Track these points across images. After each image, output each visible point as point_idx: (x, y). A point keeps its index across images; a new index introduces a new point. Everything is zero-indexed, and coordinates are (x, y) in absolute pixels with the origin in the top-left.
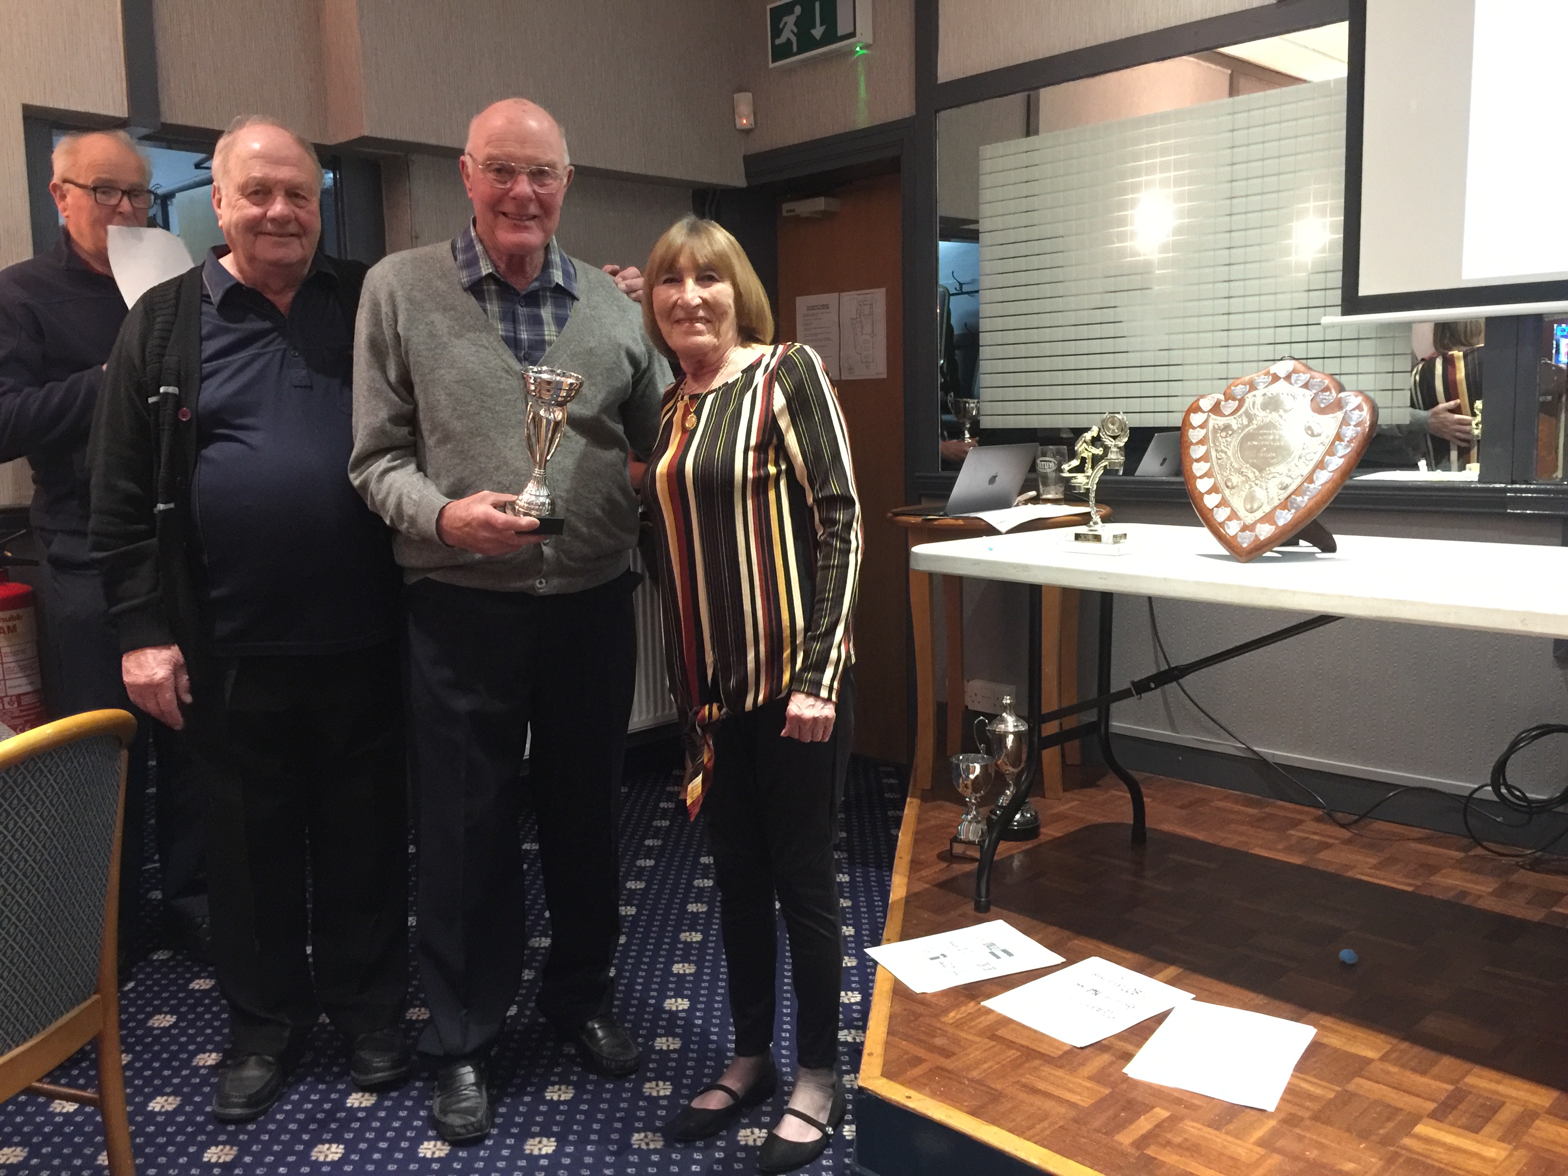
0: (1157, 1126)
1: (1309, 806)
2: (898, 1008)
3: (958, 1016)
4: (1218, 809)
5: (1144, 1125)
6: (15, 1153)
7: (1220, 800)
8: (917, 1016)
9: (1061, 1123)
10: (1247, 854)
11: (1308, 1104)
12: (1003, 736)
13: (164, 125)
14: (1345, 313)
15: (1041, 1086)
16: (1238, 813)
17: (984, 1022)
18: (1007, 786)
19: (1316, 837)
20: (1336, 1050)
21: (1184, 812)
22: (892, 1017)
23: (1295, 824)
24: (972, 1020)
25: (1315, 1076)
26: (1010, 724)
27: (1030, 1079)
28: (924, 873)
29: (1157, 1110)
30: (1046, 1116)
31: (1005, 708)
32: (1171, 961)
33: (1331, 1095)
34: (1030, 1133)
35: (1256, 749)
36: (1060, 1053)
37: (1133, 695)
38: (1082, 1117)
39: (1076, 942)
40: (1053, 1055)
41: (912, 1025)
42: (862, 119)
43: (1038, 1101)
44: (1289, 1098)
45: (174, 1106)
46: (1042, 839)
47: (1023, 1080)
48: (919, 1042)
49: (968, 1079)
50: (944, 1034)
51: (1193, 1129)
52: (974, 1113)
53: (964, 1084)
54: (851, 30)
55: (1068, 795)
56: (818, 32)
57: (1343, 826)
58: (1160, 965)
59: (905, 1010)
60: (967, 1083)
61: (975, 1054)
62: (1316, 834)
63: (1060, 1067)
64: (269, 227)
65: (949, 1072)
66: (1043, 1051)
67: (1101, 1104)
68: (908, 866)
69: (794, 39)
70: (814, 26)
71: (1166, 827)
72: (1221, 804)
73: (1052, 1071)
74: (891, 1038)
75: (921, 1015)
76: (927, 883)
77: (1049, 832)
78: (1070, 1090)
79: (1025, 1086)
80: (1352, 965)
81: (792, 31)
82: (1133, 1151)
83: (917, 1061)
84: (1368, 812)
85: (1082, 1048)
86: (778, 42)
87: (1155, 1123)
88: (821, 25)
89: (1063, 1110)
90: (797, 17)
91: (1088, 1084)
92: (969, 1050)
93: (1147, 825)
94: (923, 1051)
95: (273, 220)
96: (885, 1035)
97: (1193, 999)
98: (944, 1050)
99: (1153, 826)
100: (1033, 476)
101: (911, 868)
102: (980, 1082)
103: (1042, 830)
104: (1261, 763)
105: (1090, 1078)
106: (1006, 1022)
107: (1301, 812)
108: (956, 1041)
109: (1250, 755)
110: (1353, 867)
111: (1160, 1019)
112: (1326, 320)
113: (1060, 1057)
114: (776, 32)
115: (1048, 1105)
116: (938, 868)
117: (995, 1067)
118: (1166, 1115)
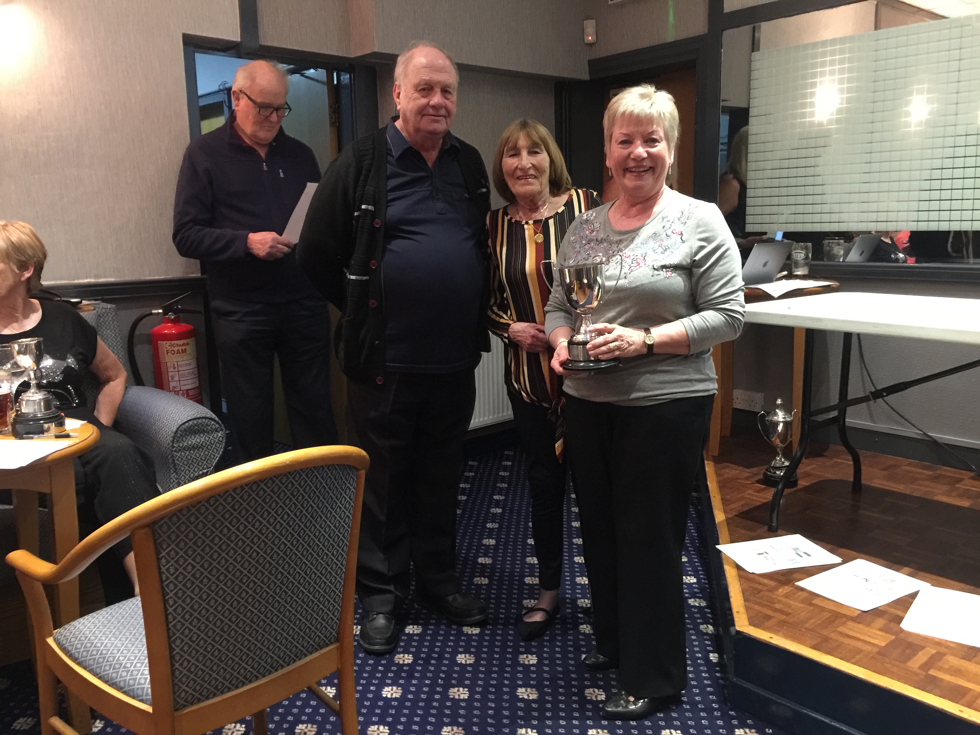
0: (932, 657)
1: (967, 470)
2: (746, 586)
3: (785, 592)
4: (907, 471)
5: (921, 658)
7: (907, 466)
8: (759, 591)
9: (871, 655)
12: (777, 424)
13: (261, 46)
15: (851, 633)
16: (920, 473)
17: (802, 595)
18: (778, 455)
19: (975, 489)
21: (885, 473)
22: (743, 591)
23: (960, 480)
24: (794, 594)
26: (780, 416)
27: (841, 629)
28: (733, 506)
29: (927, 649)
30: (860, 651)
31: (778, 407)
34: (853, 660)
35: (930, 434)
36: (856, 615)
37: (870, 400)
38: (883, 652)
39: (844, 550)
40: (851, 615)
41: (758, 596)
42: (670, 36)
43: (853, 643)
46: (799, 487)
47: (838, 630)
48: (765, 606)
49: (804, 629)
50: (779, 602)
51: (953, 661)
52: (815, 647)
53: (803, 631)
55: (808, 461)
59: (750, 587)
61: (803, 614)
62: (973, 487)
63: (859, 623)
64: (431, 111)
65: (792, 624)
66: (843, 613)
67: (891, 644)
68: (721, 502)
72: (908, 468)
73: (855, 625)
74: (748, 604)
75: (761, 591)
76: (737, 512)
77: (802, 483)
78: (869, 636)
79: (840, 633)
82: (919, 671)
83: (769, 618)
85: (867, 612)
87: (929, 656)
89: (869, 648)
91: (879, 633)
92: (798, 612)
93: (862, 482)
94: (770, 611)
95: (433, 107)
96: (742, 602)
97: (928, 585)
98: (782, 611)
99: (867, 484)
100: (788, 262)
101: (724, 503)
102: (811, 630)
103: (799, 482)
104: (934, 442)
105: (880, 630)
106: (815, 595)
107: (962, 474)
108: (789, 606)
109: (927, 438)
111: (914, 596)
113: (857, 617)
115: (859, 645)
116: (740, 503)
117: (819, 622)
118: (934, 652)
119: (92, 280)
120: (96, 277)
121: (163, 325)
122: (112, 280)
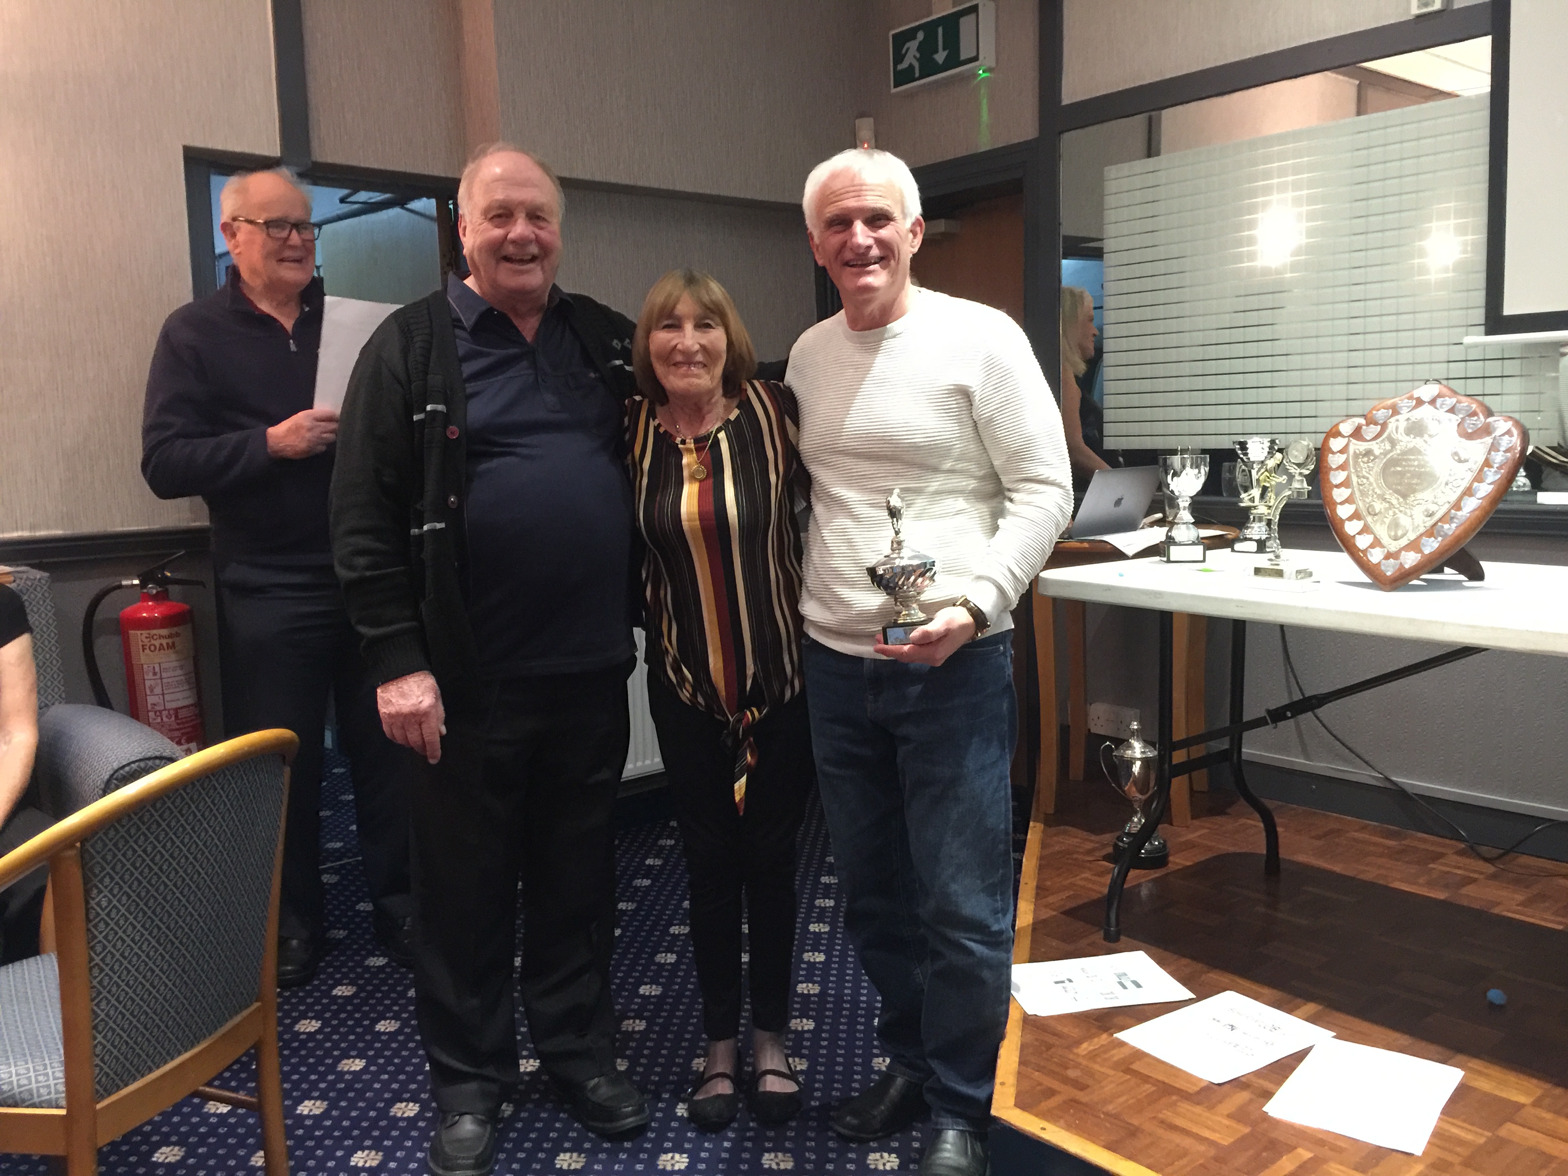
0: (1301, 1167)
1: (1452, 839)
2: (1029, 1038)
3: (1092, 1048)
4: (1354, 840)
5: (1287, 1165)
6: (174, 1152)
7: (1356, 831)
8: (1049, 1047)
10: (1387, 888)
11: (1458, 1149)
12: (1131, 762)
13: (315, 163)
14: (1488, 333)
15: (1180, 1122)
16: (1375, 844)
17: (1117, 1055)
18: (1135, 813)
19: (1459, 872)
20: (1486, 1094)
21: (1318, 843)
22: (1023, 1048)
23: (1437, 857)
24: (1105, 1052)
25: (1464, 1121)
26: (1137, 750)
27: (1167, 1115)
28: (1051, 899)
29: (1300, 1150)
30: (1185, 1153)
31: (1133, 734)
32: (1310, 998)
33: (1482, 1140)
34: (1169, 1170)
35: (1394, 779)
36: (1196, 1089)
37: (1267, 724)
39: (1211, 975)
40: (1190, 1091)
41: (1044, 1056)
42: (985, 142)
43: (1177, 1138)
44: (1439, 1142)
45: (322, 1110)
46: (1171, 867)
47: (1160, 1116)
48: (1052, 1073)
49: (1103, 1113)
50: (1077, 1066)
51: (1337, 1171)
52: (1111, 1147)
53: (1099, 1117)
54: (974, 54)
55: (1196, 822)
56: (940, 57)
57: (1486, 860)
58: (1299, 1001)
59: (1037, 1040)
60: (1102, 1116)
61: (1109, 1088)
62: (1459, 868)
64: (511, 249)
65: (1086, 1105)
66: (1177, 1085)
67: (1241, 1143)
68: (1034, 892)
69: (916, 65)
70: (936, 51)
71: (1301, 858)
72: (1357, 835)
73: (1189, 1108)
74: (1023, 1068)
75: (1052, 1046)
76: (1054, 910)
77: (1178, 861)
78: (1208, 1128)
79: (1162, 1122)
80: (1501, 1007)
81: (915, 56)
83: (1051, 1093)
84: (1514, 847)
85: (1219, 1085)
86: (900, 67)
87: (1297, 1164)
88: (944, 49)
89: (1202, 1148)
90: (920, 43)
91: (1226, 1122)
92: (1103, 1084)
93: (1281, 856)
94: (1057, 1083)
95: (514, 242)
96: (1016, 1066)
97: (1334, 1037)
98: (1077, 1081)
99: (1287, 858)
101: (1037, 894)
102: (1116, 1116)
103: (1171, 858)
104: (1400, 794)
105: (1229, 1116)
106: (1139, 1055)
107: (1443, 846)
108: (1090, 1073)
109: (1388, 785)
110: (1498, 904)
111: (1299, 1057)
112: (1468, 340)
113: (1198, 1093)
114: (899, 58)
115: (1187, 1142)
116: (1064, 895)
117: (1131, 1101)
118: (1308, 1156)
119: (25, 534)
120: (33, 528)
121: (139, 604)
122: (58, 532)
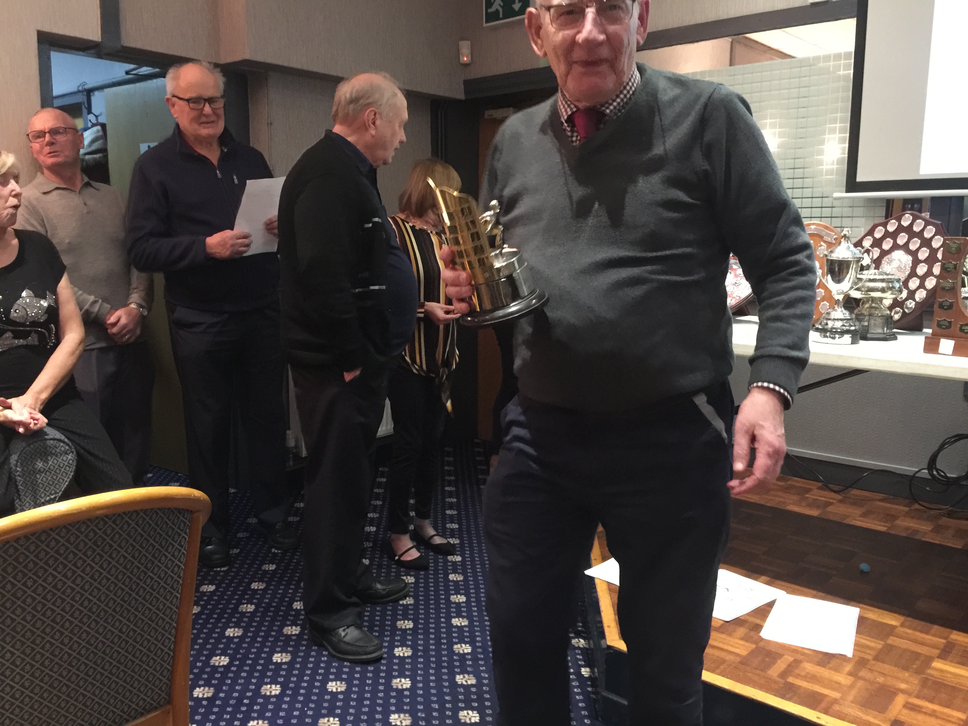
9: (734, 665)
13: (123, 47)
14: (847, 191)
19: (822, 499)
20: (874, 621)
23: (808, 491)
25: (868, 636)
29: (786, 656)
30: (723, 661)
33: (880, 646)
34: (718, 671)
38: (744, 661)
44: (859, 649)
51: (809, 667)
57: (836, 492)
62: (821, 496)
63: (722, 633)
67: (752, 653)
69: (501, 10)
70: (514, 3)
73: (718, 635)
78: (732, 646)
81: (500, 5)
82: (778, 679)
84: (851, 485)
85: (729, 622)
86: (490, 10)
87: (787, 664)
88: (519, 2)
89: (732, 658)
91: (742, 642)
97: (786, 593)
105: (742, 639)
107: (810, 484)
110: (848, 516)
112: (837, 195)
114: (489, 5)
115: (722, 655)
118: (791, 659)
